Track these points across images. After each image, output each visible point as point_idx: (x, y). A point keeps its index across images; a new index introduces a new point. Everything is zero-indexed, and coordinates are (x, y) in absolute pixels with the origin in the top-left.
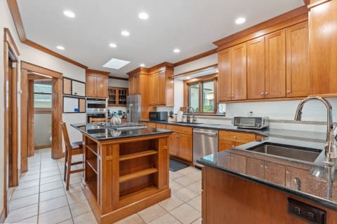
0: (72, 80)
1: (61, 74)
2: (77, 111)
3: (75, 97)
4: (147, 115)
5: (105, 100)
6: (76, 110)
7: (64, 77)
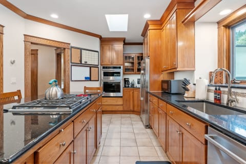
0: (81, 49)
1: (69, 44)
2: (89, 79)
3: (86, 65)
4: (158, 85)
5: (120, 68)
6: (86, 78)
7: (72, 47)
